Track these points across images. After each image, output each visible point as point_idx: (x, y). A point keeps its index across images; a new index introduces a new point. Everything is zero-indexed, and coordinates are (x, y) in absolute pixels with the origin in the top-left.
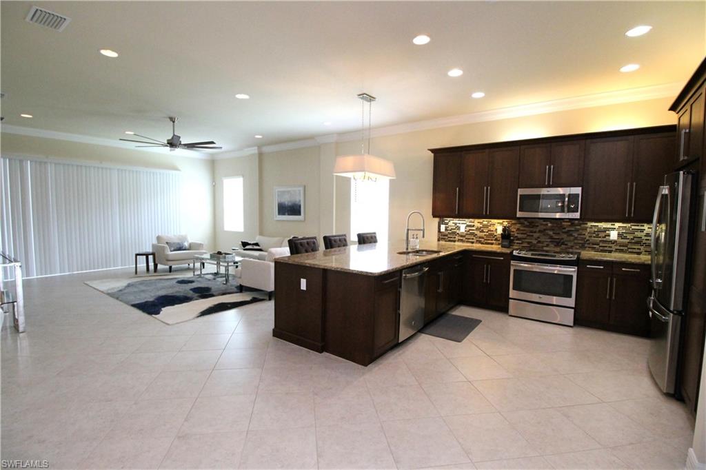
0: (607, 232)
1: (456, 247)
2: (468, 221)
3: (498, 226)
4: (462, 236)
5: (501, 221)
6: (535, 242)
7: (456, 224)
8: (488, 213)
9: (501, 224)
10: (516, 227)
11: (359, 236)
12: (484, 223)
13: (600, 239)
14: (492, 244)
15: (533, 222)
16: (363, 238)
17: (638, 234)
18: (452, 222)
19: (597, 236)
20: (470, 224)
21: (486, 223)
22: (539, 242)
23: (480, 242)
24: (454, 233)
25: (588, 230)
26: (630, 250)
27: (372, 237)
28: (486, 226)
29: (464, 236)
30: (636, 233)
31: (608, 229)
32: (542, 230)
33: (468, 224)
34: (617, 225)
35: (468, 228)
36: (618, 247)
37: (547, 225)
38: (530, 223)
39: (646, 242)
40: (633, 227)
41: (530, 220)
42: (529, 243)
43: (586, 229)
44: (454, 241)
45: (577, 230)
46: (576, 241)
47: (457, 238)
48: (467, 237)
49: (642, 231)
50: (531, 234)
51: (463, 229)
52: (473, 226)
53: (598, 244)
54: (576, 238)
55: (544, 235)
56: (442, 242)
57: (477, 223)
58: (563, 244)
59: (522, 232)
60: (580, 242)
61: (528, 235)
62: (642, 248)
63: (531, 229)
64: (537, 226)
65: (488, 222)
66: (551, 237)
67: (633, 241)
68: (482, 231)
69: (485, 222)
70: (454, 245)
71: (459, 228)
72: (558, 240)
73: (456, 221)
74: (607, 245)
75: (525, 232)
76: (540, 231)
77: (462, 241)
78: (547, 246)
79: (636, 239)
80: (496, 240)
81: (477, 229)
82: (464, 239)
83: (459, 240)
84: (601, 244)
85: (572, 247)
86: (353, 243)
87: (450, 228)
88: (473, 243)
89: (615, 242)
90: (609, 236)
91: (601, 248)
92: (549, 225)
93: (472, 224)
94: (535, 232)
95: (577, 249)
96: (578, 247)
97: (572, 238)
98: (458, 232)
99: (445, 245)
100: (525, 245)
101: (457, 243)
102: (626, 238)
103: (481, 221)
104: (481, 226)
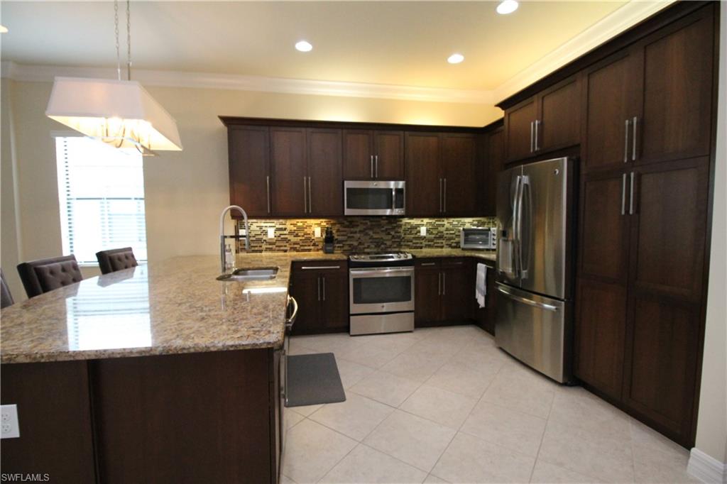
0: (418, 229)
1: (264, 260)
2: (277, 223)
3: (316, 228)
4: (270, 244)
5: (318, 221)
6: (355, 244)
7: (261, 227)
8: (310, 211)
9: (319, 225)
10: (336, 228)
11: (101, 256)
12: (299, 224)
13: (412, 236)
14: (309, 250)
15: (353, 221)
16: (111, 259)
17: (441, 229)
18: (255, 225)
19: (411, 234)
20: (281, 226)
21: (301, 224)
22: (360, 243)
23: (295, 249)
24: (259, 240)
25: (403, 227)
26: (436, 245)
27: (127, 257)
28: (300, 229)
29: (274, 244)
30: (439, 228)
31: (419, 226)
32: (362, 229)
33: (278, 226)
34: (426, 221)
35: (278, 233)
36: (427, 243)
37: (367, 223)
38: (351, 222)
39: (447, 236)
40: (437, 223)
41: (349, 219)
42: (350, 245)
43: (400, 226)
44: (261, 251)
45: (394, 228)
46: (393, 240)
47: (264, 246)
48: (277, 244)
49: (443, 225)
50: (352, 235)
51: (271, 234)
52: (285, 229)
53: (411, 241)
54: (393, 237)
55: (365, 235)
56: (243, 254)
57: (290, 225)
58: (383, 243)
59: (342, 233)
60: (397, 240)
61: (349, 237)
62: (444, 242)
63: (352, 229)
64: (358, 226)
65: (304, 223)
66: (371, 238)
67: (437, 236)
68: (297, 236)
69: (300, 222)
70: (262, 257)
71: (266, 233)
72: (377, 241)
73: (262, 223)
74: (418, 242)
75: (345, 233)
76: (360, 232)
77: (271, 250)
78: (368, 247)
79: (439, 234)
80: (314, 245)
81: (291, 233)
82: (274, 247)
83: (267, 249)
84: (414, 241)
85: (390, 247)
86: (90, 272)
87: (253, 234)
88: (285, 251)
89: (425, 237)
90: (419, 232)
91: (415, 245)
92: (369, 223)
93: (283, 226)
94: (356, 232)
95: (395, 248)
96: (395, 246)
97: (390, 236)
98: (264, 238)
99: (247, 258)
100: (346, 248)
101: (264, 254)
102: (432, 233)
103: (294, 221)
104: (295, 228)
